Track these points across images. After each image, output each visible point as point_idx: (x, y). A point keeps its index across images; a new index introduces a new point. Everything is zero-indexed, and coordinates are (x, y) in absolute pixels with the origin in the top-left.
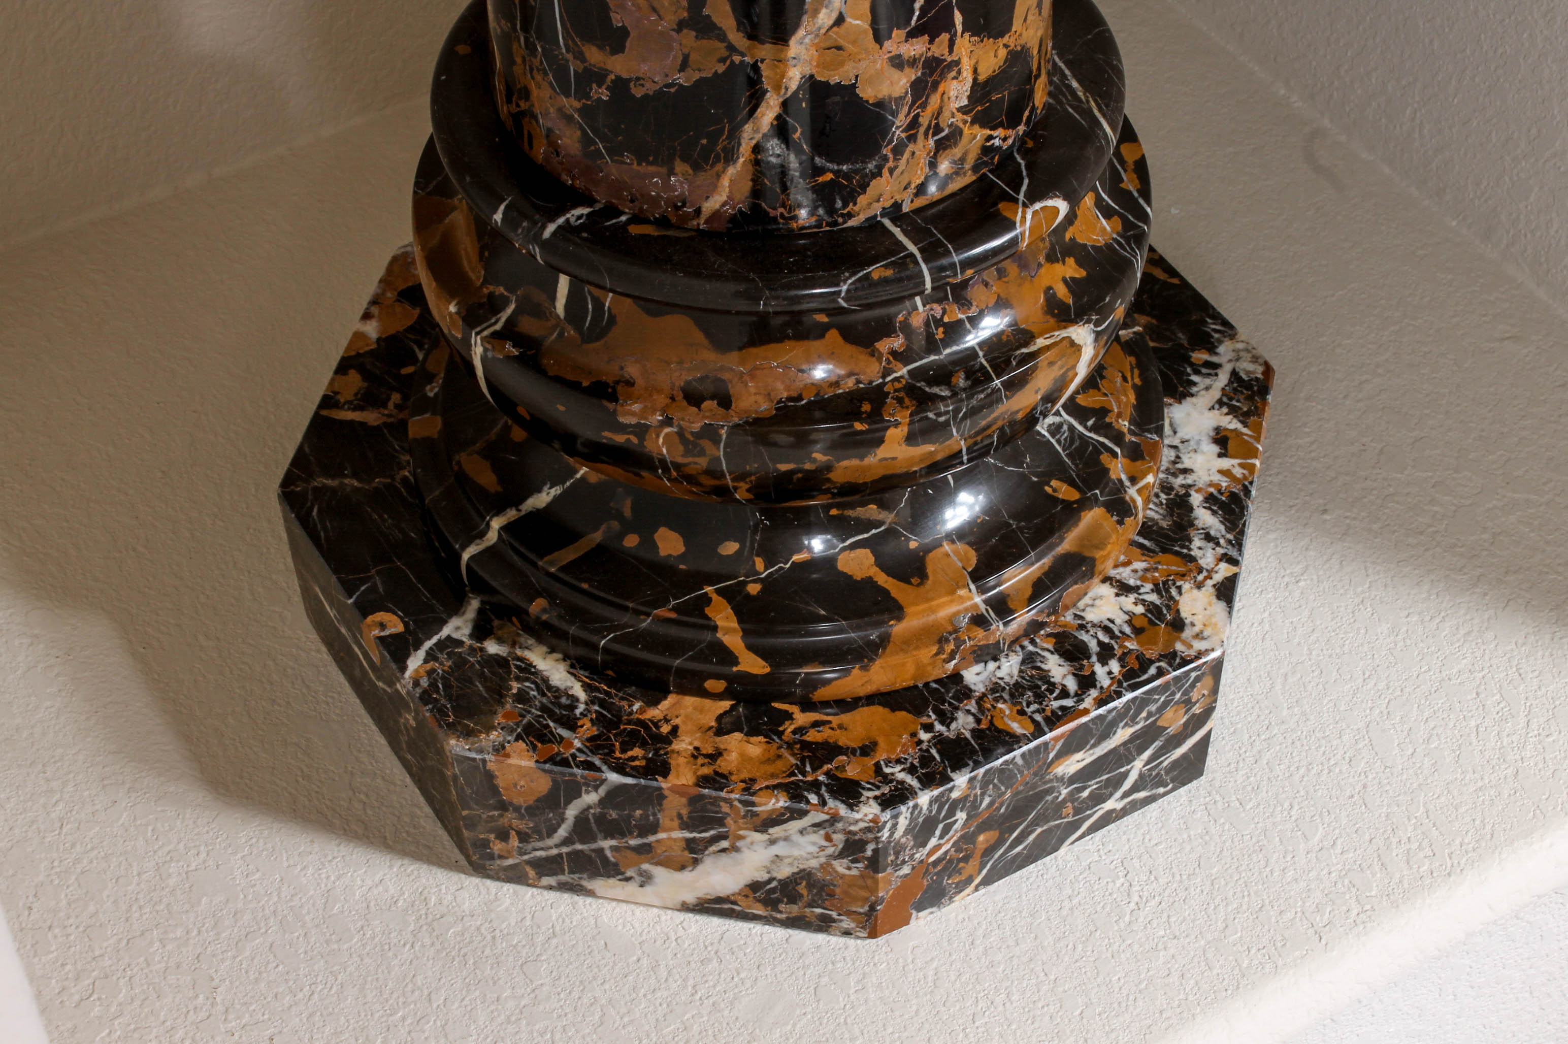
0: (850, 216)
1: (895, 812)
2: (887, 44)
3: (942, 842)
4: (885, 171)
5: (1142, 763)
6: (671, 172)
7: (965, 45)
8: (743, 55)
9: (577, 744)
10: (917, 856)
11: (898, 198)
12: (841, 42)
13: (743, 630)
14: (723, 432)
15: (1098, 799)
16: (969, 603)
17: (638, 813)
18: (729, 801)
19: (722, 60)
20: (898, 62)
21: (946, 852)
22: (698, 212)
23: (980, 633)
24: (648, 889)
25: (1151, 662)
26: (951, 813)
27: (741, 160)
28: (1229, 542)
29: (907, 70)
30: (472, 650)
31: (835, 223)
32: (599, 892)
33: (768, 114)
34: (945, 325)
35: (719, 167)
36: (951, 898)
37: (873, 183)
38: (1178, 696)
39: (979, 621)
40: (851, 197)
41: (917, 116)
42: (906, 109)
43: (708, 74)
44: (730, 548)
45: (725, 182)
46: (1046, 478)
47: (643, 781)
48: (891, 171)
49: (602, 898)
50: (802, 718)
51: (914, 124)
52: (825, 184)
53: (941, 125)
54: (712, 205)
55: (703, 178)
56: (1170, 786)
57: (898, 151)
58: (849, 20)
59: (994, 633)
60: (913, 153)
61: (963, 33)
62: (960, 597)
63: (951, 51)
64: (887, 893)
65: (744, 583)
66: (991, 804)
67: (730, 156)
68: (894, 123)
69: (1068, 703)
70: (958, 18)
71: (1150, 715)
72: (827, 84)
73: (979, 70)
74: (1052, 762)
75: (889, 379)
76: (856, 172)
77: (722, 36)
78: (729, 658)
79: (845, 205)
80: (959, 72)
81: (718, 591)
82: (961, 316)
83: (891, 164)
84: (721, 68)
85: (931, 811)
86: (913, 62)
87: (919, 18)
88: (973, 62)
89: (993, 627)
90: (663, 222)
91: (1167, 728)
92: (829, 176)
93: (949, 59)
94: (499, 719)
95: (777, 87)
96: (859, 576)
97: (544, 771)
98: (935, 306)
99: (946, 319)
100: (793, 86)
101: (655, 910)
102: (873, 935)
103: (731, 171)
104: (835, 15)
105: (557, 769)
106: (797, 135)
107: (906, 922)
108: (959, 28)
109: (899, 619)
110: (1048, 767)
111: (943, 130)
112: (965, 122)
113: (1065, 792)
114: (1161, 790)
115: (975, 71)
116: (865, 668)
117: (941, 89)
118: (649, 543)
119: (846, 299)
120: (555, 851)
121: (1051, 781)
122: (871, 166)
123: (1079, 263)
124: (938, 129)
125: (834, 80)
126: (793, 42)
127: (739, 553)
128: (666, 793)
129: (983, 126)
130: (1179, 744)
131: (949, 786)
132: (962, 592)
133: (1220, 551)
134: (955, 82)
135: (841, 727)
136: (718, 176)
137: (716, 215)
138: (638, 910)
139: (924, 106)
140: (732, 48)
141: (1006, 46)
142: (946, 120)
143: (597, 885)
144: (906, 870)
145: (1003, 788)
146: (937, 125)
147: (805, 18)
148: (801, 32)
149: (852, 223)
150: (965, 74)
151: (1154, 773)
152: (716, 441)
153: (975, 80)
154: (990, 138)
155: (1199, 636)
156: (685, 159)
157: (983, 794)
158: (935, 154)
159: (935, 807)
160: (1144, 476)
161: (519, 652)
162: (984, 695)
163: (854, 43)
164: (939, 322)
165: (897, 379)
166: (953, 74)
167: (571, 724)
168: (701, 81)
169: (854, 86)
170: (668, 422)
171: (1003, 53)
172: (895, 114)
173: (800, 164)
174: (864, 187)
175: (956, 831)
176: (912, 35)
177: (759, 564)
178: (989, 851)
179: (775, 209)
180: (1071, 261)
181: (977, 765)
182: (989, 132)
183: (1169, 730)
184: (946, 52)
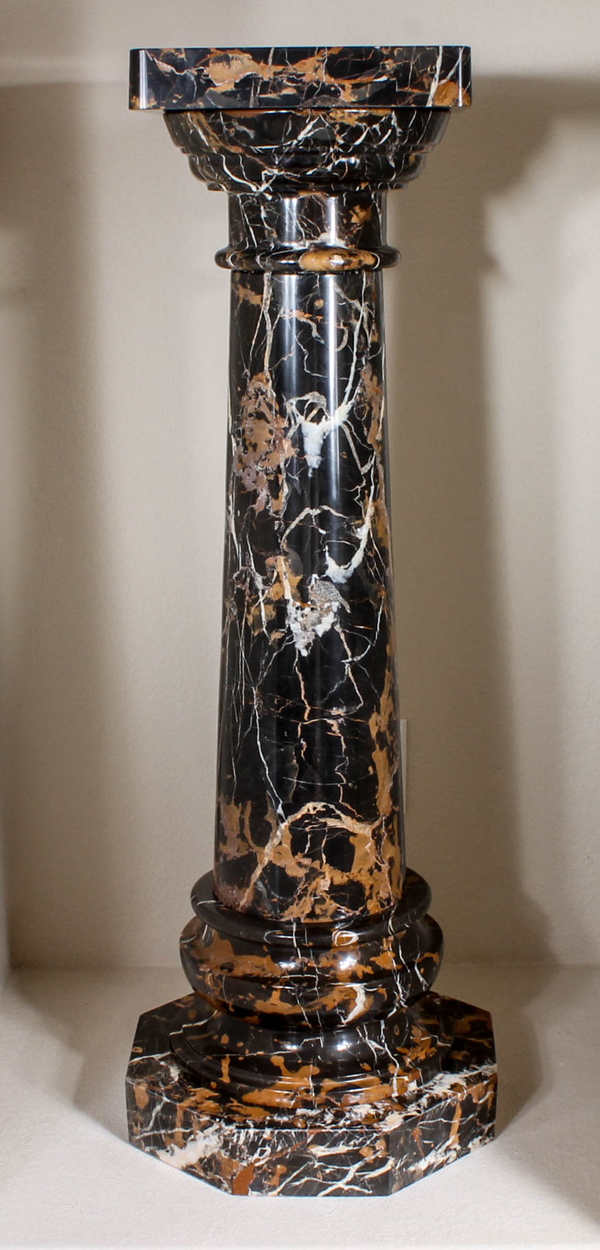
0: (282, 917)
1: (239, 1130)
2: (296, 857)
3: (261, 1158)
4: (295, 904)
5: (354, 1171)
6: (234, 889)
7: (327, 868)
8: (252, 849)
9: (163, 1089)
10: (249, 1159)
11: (299, 916)
12: (280, 851)
13: (230, 1069)
14: (224, 978)
15: (334, 1177)
16: (306, 1084)
17: (170, 1117)
18: (193, 1114)
19: (247, 850)
20: (300, 864)
21: (263, 1165)
22: (239, 904)
23: (305, 1094)
24: (173, 1157)
25: (361, 1125)
26: (263, 1145)
27: (251, 887)
28: (424, 1108)
29: (303, 869)
30: (157, 1062)
31: (277, 918)
32: (161, 1158)
33: (258, 871)
34: (308, 967)
35: (245, 888)
36: (266, 1192)
37: (291, 907)
38: (368, 1142)
39: (307, 1091)
40: (283, 909)
41: (307, 887)
42: (303, 883)
43: (243, 854)
44: (241, 1044)
45: (246, 894)
46: (363, 1061)
47: (172, 1102)
48: (297, 905)
49: (160, 1160)
50: (236, 1103)
51: (306, 889)
52: (275, 902)
53: (317, 893)
54: (243, 903)
55: (241, 891)
56: (371, 1192)
57: (300, 897)
58: (283, 844)
59: (310, 1096)
60: (305, 901)
61: (326, 863)
62: (304, 1081)
63: (321, 867)
64: (237, 1171)
65: (239, 1056)
66: (282, 1151)
67: (248, 886)
68: (297, 887)
69: (323, 1125)
70: (324, 857)
71: (355, 1145)
72: (275, 865)
73: (334, 879)
74: (309, 1145)
75: (283, 977)
76: (285, 901)
77: (247, 842)
78: (221, 1075)
79: (280, 913)
80: (324, 877)
81: (230, 1057)
82: (315, 966)
83: (297, 901)
84: (247, 853)
85: (254, 1139)
86: (306, 866)
87: (308, 851)
88: (331, 875)
89: (310, 1093)
90: (231, 908)
91: (364, 1157)
92: (276, 900)
93: (320, 870)
94: (146, 1078)
95: (261, 862)
96: (276, 1064)
97: (148, 1093)
98: (306, 958)
99: (309, 965)
100: (266, 863)
101: (174, 1169)
102: (233, 1193)
103: (248, 891)
104: (279, 841)
105: (151, 1092)
106: (266, 881)
107: (246, 1194)
108: (325, 861)
109: (280, 1080)
110: (307, 1146)
111: (316, 896)
112: (327, 897)
113: (317, 1165)
114: (366, 1191)
115: (332, 879)
116: (260, 1091)
117: (317, 880)
118: (220, 1039)
119: (266, 938)
120: (149, 1134)
121: (309, 1154)
122: (290, 900)
123: (373, 969)
124: (315, 895)
125: (278, 864)
126: (266, 847)
127: (242, 1047)
128: (178, 1108)
129: (336, 901)
130: (372, 1170)
131: (263, 1130)
132: (306, 1079)
133: (418, 1109)
134: (322, 880)
135: (245, 1109)
136: (245, 891)
137: (244, 906)
138: (169, 1168)
139: (310, 884)
140: (250, 847)
141: (347, 876)
142: (319, 893)
143: (161, 1153)
144: (245, 1164)
145: (287, 1146)
146: (315, 893)
147: (270, 840)
148: (269, 845)
149: (282, 920)
150: (327, 879)
151: (362, 1179)
152: (222, 981)
153: (332, 883)
154: (339, 908)
155: (385, 1124)
156: (237, 885)
157: (278, 1143)
158: (314, 904)
159: (256, 1138)
160: (404, 1076)
161: (169, 1066)
162: (298, 1116)
163: (285, 852)
164: (306, 965)
165: (285, 978)
166: (322, 876)
167: (165, 1084)
168: (242, 856)
169: (284, 869)
170: (210, 972)
171: (346, 879)
172: (299, 883)
173: (267, 892)
174: (287, 908)
175: (267, 1156)
176: (306, 856)
177: (247, 1051)
178: (283, 1176)
179: (259, 907)
180: (370, 968)
181: (277, 1129)
182: (338, 905)
183: (366, 1159)
184: (319, 868)
